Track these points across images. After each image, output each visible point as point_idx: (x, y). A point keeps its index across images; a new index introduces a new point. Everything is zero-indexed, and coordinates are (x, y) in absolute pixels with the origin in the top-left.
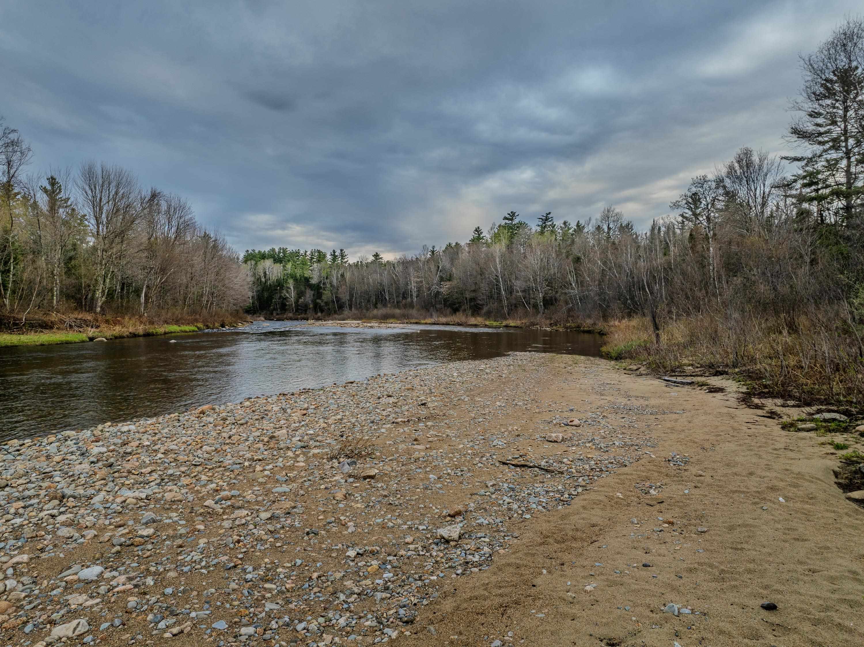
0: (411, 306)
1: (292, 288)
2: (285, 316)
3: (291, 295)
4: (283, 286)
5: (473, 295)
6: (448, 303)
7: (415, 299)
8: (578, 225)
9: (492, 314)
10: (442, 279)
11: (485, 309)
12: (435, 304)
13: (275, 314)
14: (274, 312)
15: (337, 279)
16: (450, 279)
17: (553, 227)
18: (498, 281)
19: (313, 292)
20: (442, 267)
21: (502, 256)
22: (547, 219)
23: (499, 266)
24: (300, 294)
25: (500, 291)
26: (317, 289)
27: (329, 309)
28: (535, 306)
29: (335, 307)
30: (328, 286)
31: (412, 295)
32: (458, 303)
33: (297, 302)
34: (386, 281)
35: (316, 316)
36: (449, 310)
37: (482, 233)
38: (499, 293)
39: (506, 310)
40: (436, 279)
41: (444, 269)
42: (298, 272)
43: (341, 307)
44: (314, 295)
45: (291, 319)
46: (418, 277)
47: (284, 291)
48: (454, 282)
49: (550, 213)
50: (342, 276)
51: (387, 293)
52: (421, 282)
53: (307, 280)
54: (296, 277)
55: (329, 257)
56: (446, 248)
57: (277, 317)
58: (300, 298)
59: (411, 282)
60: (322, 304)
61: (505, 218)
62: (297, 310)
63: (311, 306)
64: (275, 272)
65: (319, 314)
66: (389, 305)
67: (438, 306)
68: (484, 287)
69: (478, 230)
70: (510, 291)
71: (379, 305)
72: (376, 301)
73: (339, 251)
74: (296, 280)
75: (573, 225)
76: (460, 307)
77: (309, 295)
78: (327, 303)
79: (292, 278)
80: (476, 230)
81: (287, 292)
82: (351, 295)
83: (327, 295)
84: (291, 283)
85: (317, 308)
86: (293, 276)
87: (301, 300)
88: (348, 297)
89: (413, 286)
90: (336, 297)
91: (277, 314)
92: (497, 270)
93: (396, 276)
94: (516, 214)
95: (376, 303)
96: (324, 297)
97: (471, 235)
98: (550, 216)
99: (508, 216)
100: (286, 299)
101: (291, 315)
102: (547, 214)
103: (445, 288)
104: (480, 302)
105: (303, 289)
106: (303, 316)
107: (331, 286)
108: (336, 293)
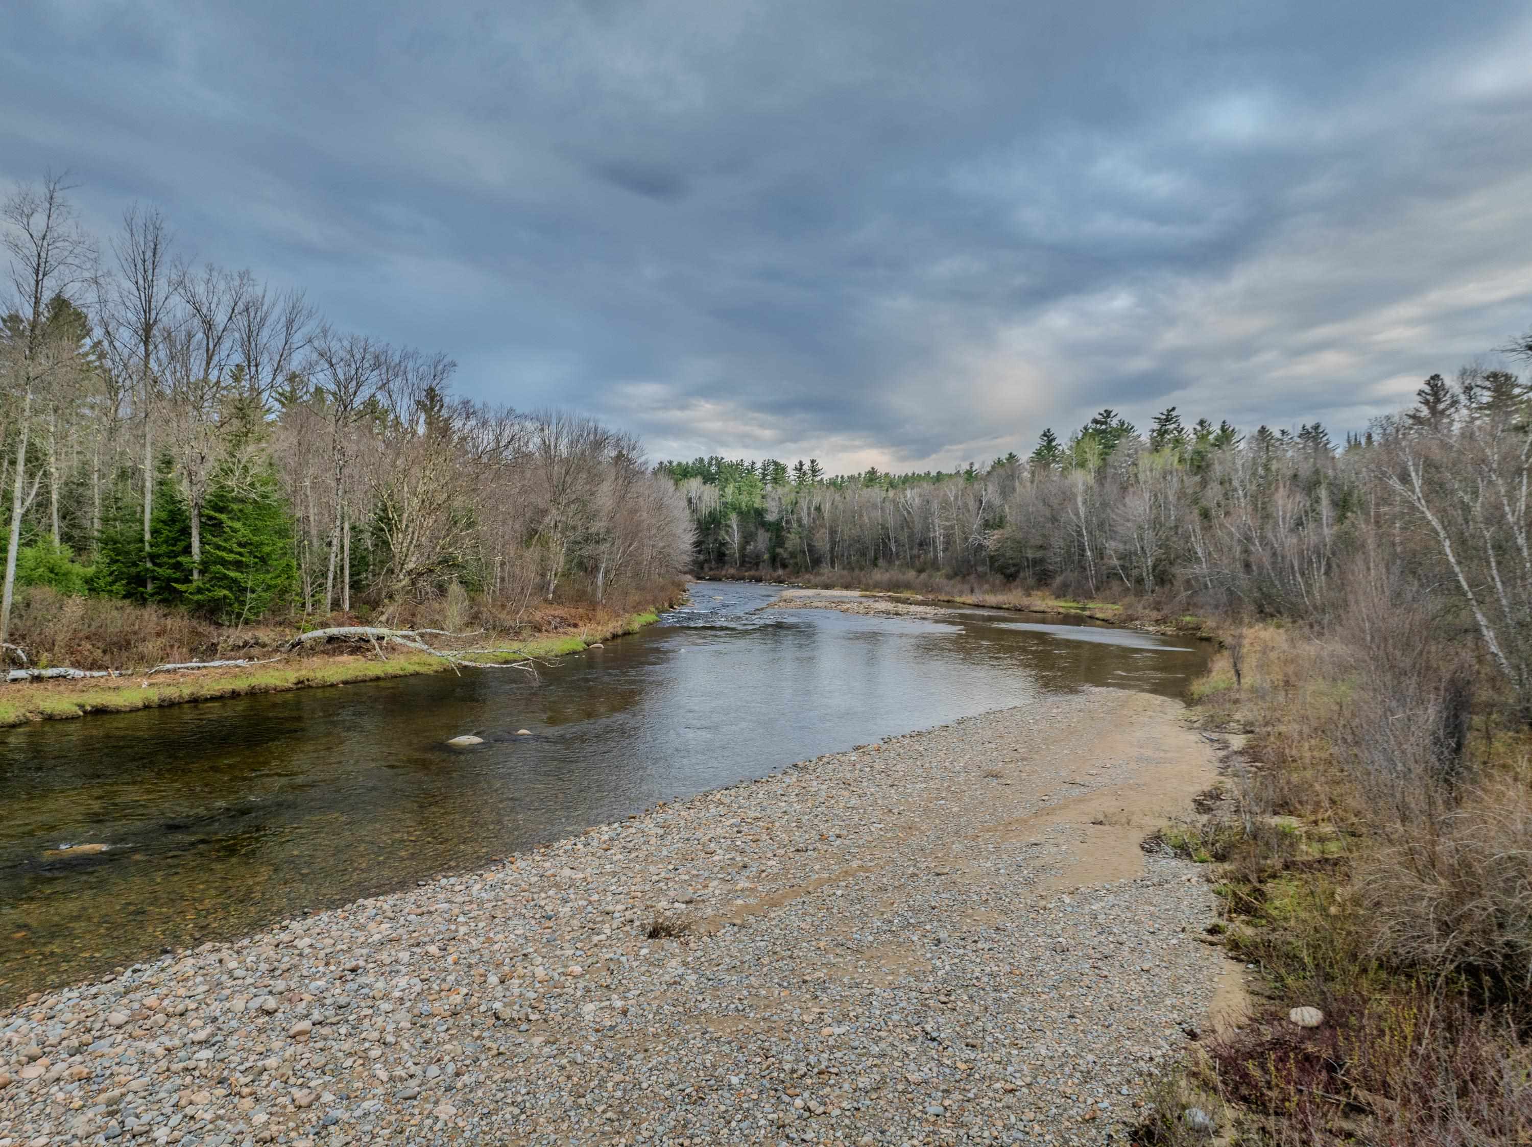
0: (935, 565)
1: (735, 527)
2: (724, 573)
3: (734, 538)
4: (720, 523)
5: (1039, 554)
6: (996, 564)
7: (941, 554)
8: (1223, 429)
9: (1070, 590)
10: (987, 525)
11: (1059, 580)
12: (975, 565)
13: (706, 569)
14: (706, 565)
15: (809, 514)
16: (999, 523)
17: (1180, 432)
18: (1080, 534)
19: (768, 535)
20: (988, 502)
21: (1088, 488)
22: (1168, 420)
23: (1082, 511)
24: (747, 538)
25: (1084, 550)
26: (777, 530)
27: (796, 564)
28: (1140, 581)
29: (806, 561)
30: (795, 525)
31: (935, 548)
32: (1014, 565)
33: (743, 549)
34: (891, 522)
35: (775, 575)
36: (998, 579)
37: (1054, 439)
38: (1082, 554)
39: (1091, 584)
40: (976, 523)
41: (990, 505)
42: (744, 499)
43: (817, 562)
44: (770, 539)
45: (734, 578)
46: (947, 519)
47: (723, 532)
48: (1007, 531)
49: (1174, 409)
50: (818, 509)
51: (893, 541)
52: (952, 527)
53: (760, 513)
54: (740, 508)
55: (791, 474)
56: (993, 467)
57: (711, 573)
58: (747, 543)
59: (934, 526)
60: (785, 555)
61: (1095, 421)
62: (743, 563)
63: (766, 557)
64: (706, 497)
65: (780, 572)
66: (897, 563)
67: (980, 569)
68: (1057, 542)
69: (1048, 436)
70: (1100, 553)
71: (881, 562)
72: (876, 554)
73: (809, 464)
74: (740, 513)
75: (1216, 429)
76: (1018, 572)
77: (762, 540)
78: (793, 555)
79: (735, 509)
80: (1045, 435)
81: (727, 532)
82: (833, 543)
83: (793, 540)
84: (734, 520)
85: (775, 561)
86: (736, 508)
87: (750, 548)
88: (828, 547)
89: (938, 534)
90: (808, 545)
91: (711, 569)
92: (1077, 514)
93: (909, 513)
94: (1112, 414)
95: (876, 559)
96: (789, 545)
97: (1037, 442)
98: (1174, 414)
99: (1099, 417)
100: (723, 544)
101: (732, 571)
102: (1169, 411)
103: (992, 540)
104: (1051, 567)
105: (753, 529)
106: (752, 573)
107: (800, 526)
108: (810, 539)
